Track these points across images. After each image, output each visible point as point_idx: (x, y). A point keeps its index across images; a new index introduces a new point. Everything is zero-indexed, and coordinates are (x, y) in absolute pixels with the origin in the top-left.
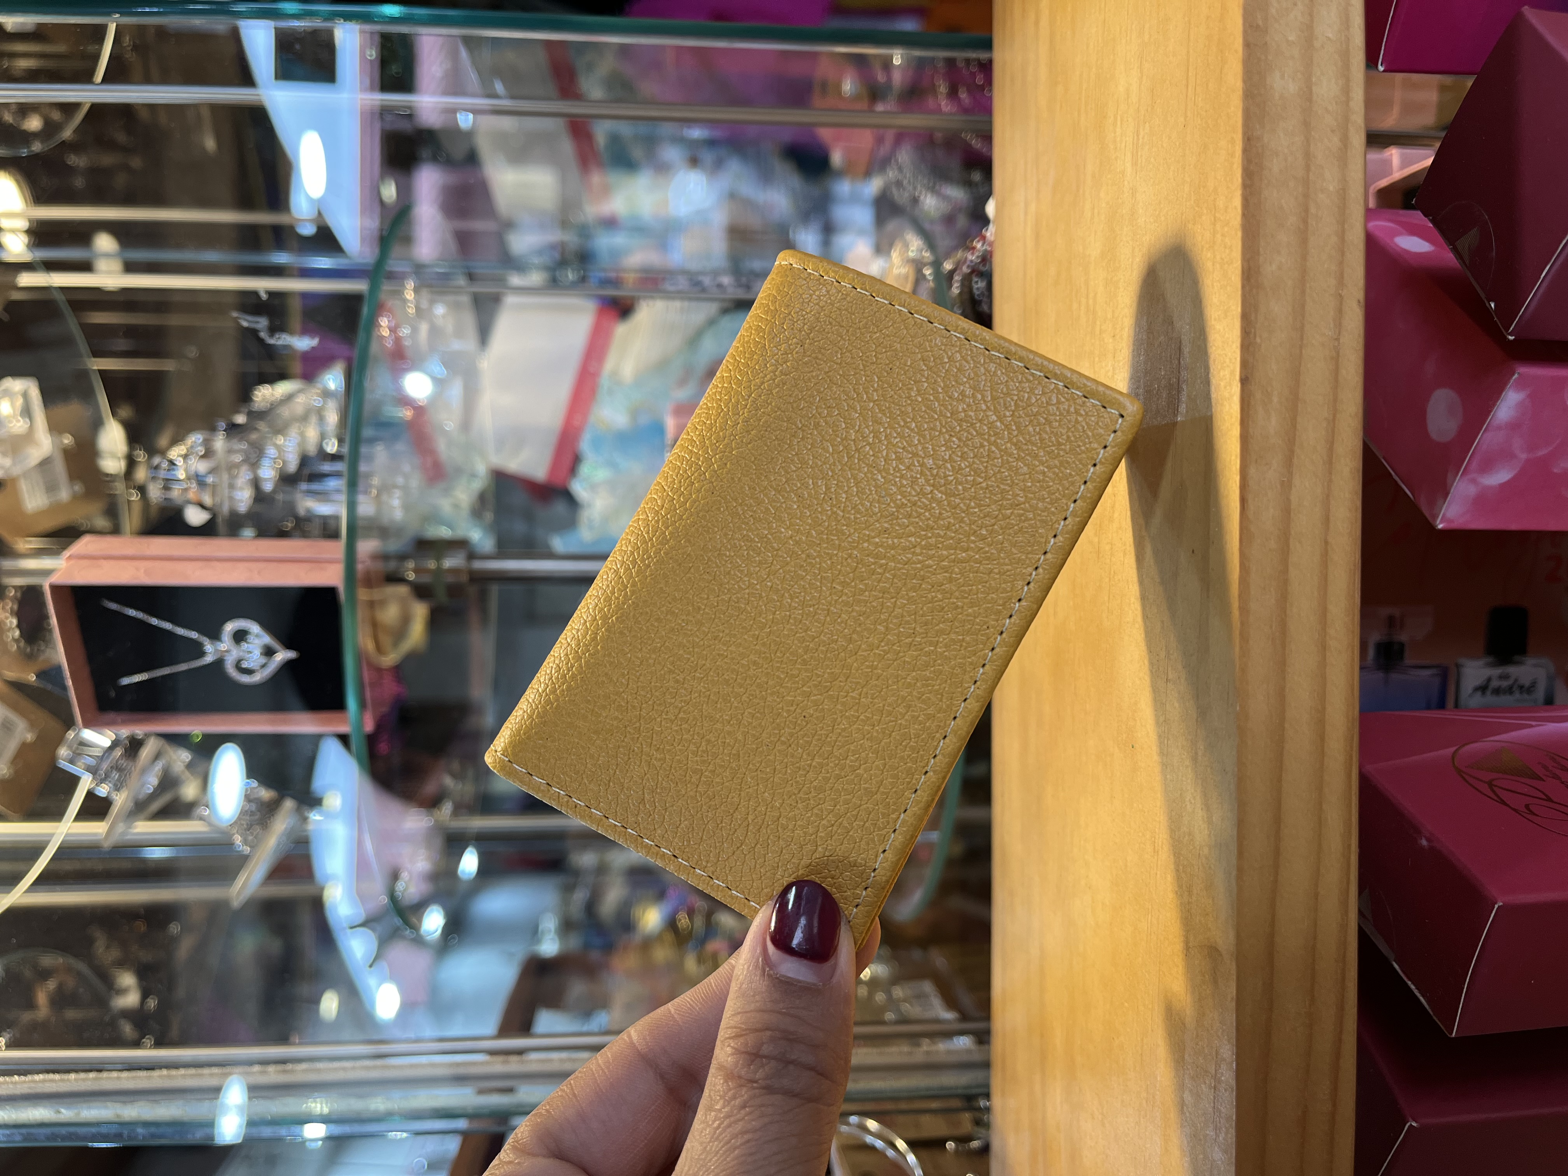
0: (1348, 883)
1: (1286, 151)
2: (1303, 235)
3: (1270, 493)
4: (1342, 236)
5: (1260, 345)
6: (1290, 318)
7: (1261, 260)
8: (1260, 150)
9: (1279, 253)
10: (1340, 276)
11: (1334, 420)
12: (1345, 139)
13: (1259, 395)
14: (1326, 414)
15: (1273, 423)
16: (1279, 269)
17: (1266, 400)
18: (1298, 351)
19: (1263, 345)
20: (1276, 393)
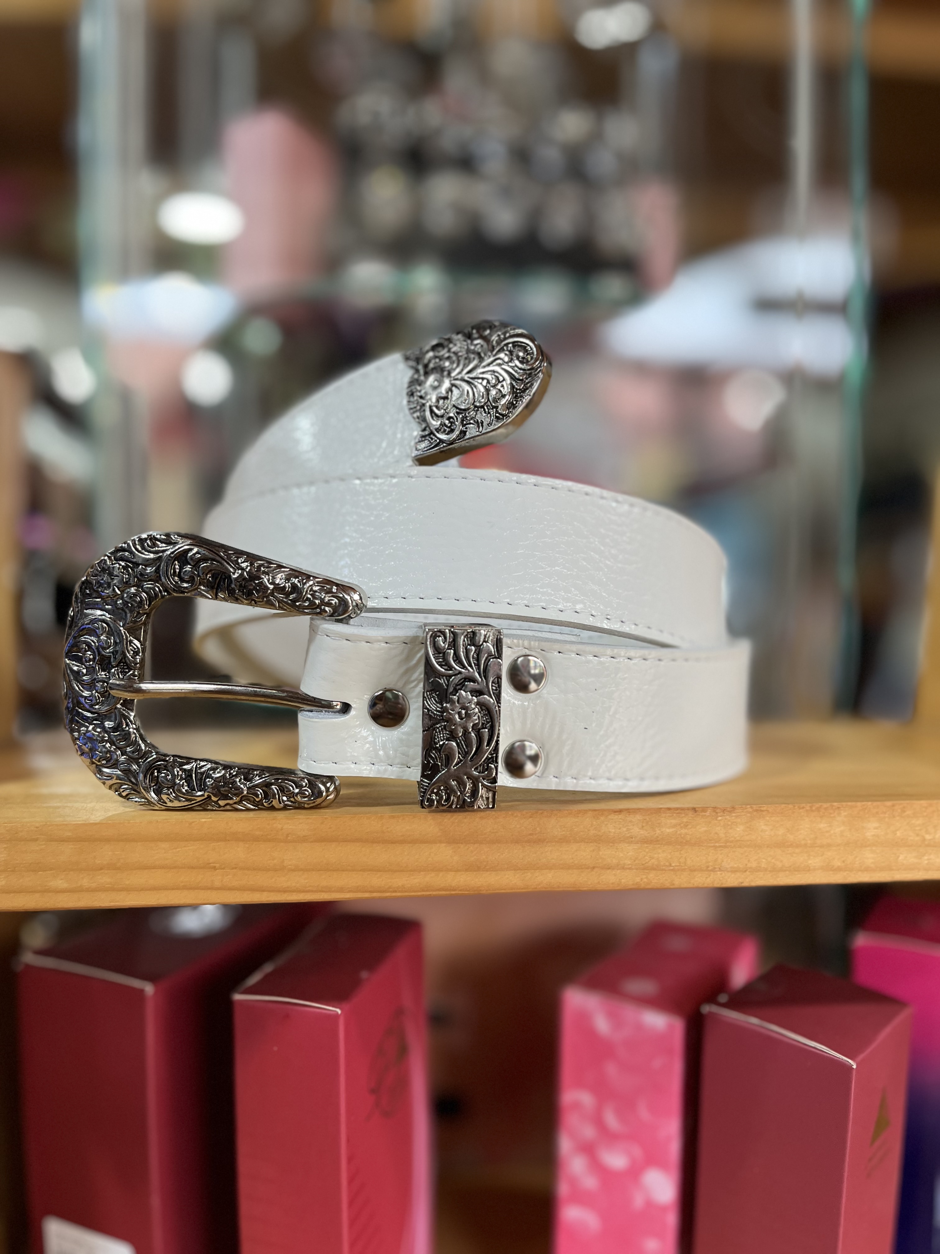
0: (370, 892)
1: (832, 832)
2: (782, 845)
3: (625, 829)
4: (782, 870)
5: (716, 820)
6: (733, 839)
7: (768, 818)
8: (832, 815)
9: (772, 830)
10: (757, 870)
11: (670, 870)
12: (839, 869)
13: (685, 820)
14: (673, 865)
15: (668, 830)
16: (762, 831)
17: (682, 825)
18: (712, 845)
19: (716, 821)
20: (686, 831)
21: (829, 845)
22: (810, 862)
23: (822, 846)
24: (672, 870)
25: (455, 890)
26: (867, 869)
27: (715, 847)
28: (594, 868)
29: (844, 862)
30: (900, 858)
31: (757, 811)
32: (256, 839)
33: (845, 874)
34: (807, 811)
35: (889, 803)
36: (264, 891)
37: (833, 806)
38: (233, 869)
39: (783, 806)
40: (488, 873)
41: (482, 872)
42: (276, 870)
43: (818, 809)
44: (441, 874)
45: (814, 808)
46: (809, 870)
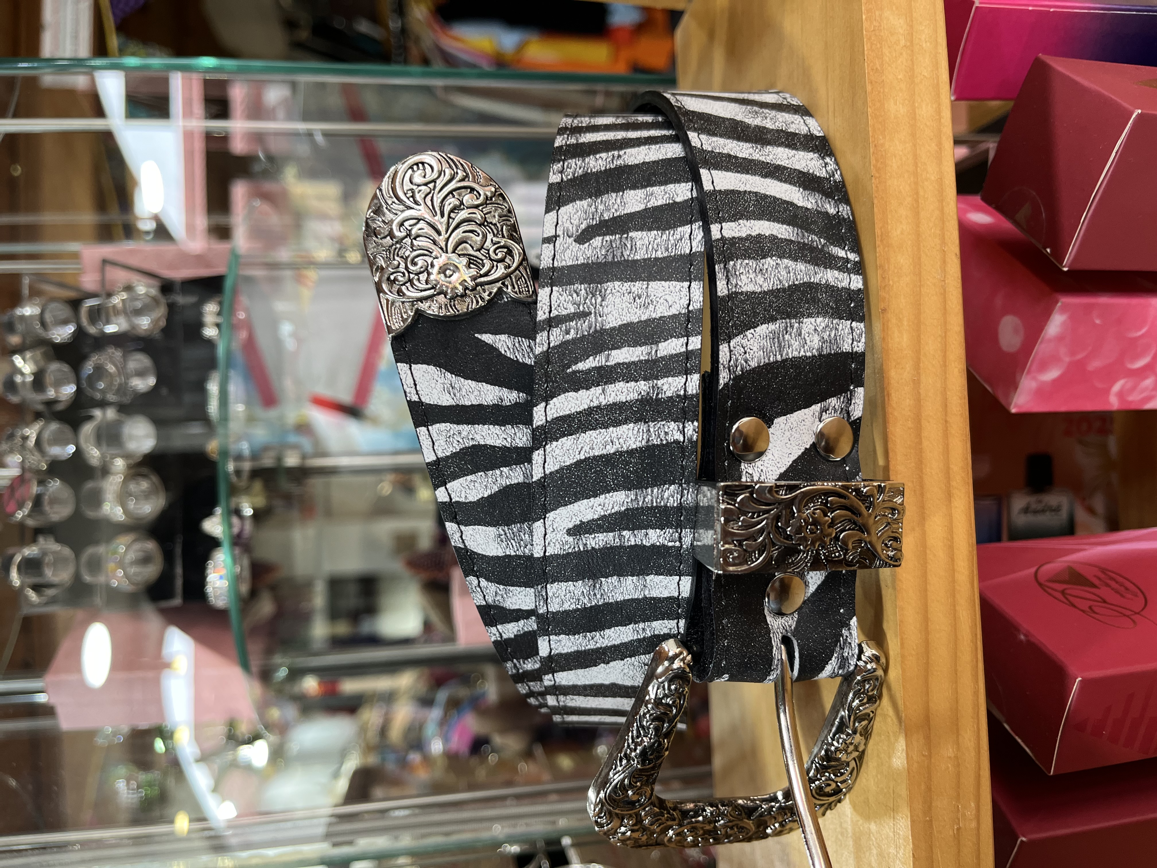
0: (977, 662)
1: (901, 153)
2: (916, 210)
3: (906, 388)
4: (942, 210)
5: (893, 286)
6: (912, 267)
7: (889, 227)
8: (884, 153)
9: (901, 222)
10: (943, 238)
11: (945, 336)
12: (940, 145)
13: (894, 321)
14: (940, 332)
15: (905, 340)
16: (902, 233)
17: (899, 324)
18: (918, 289)
19: (895, 286)
20: (905, 319)
21: (916, 157)
22: (933, 178)
23: (916, 165)
24: (945, 333)
25: (973, 571)
26: (939, 112)
27: (920, 286)
28: (946, 421)
29: (931, 139)
30: (926, 74)
31: (882, 241)
32: (929, 789)
33: (944, 138)
34: (880, 183)
35: (869, 88)
36: (979, 775)
37: (874, 153)
38: (958, 809)
39: (876, 210)
40: (954, 536)
41: (955, 544)
42: (958, 765)
43: (878, 170)
44: (957, 587)
45: (877, 175)
46: (941, 179)
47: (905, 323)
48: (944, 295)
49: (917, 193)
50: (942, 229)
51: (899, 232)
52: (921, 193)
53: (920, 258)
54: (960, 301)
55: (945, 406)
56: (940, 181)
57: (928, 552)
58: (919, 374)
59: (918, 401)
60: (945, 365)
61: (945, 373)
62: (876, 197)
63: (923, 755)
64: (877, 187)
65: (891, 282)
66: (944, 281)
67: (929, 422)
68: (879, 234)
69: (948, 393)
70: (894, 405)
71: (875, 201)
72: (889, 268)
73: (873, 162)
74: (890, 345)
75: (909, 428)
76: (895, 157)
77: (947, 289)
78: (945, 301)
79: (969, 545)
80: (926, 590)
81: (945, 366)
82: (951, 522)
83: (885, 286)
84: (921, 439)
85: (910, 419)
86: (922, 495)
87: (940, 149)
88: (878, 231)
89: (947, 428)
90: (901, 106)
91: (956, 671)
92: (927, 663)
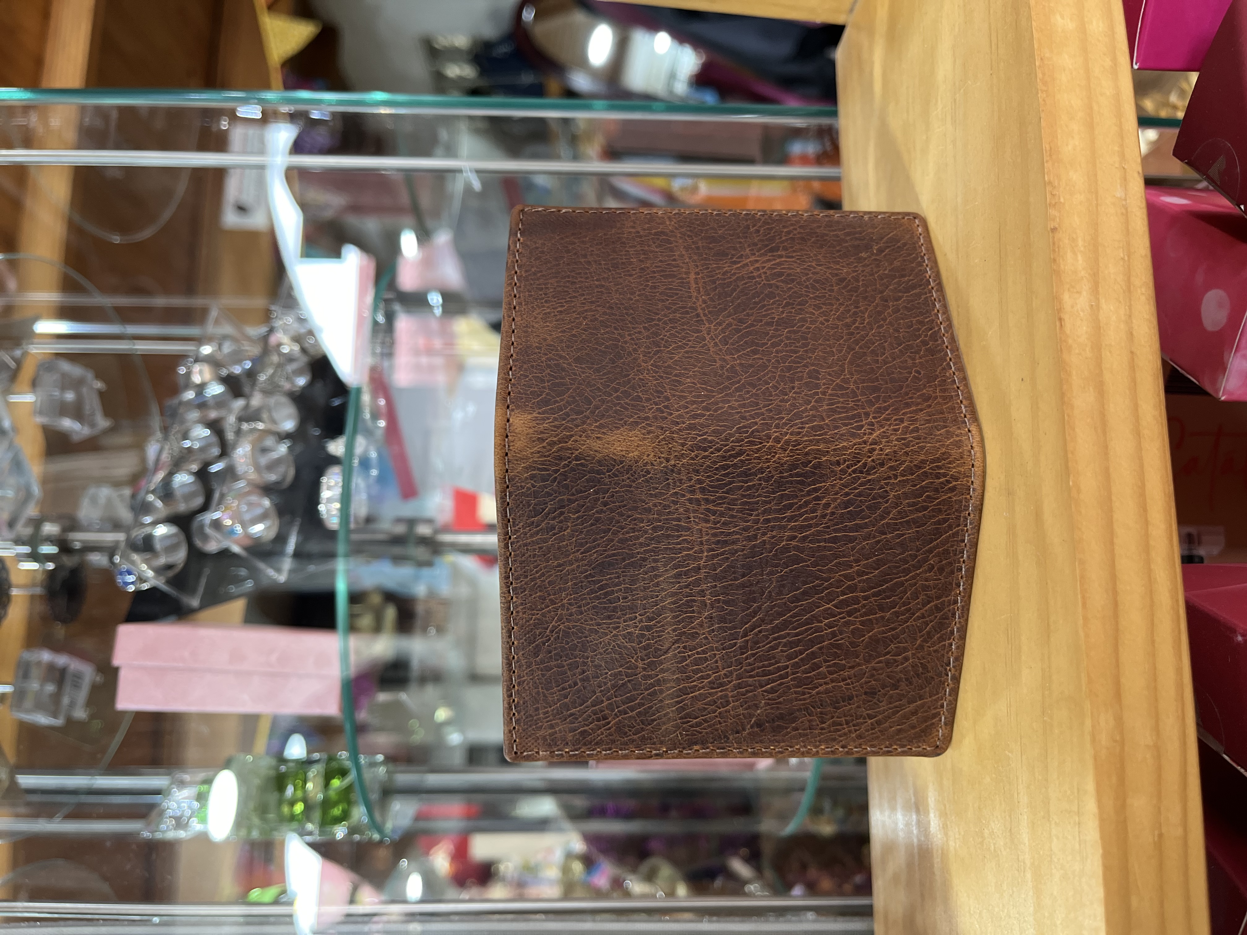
1: (1071, 67)
3: (1082, 314)
5: (1064, 204)
6: (1086, 184)
7: (1059, 142)
8: (1051, 67)
9: (1073, 138)
10: (1122, 156)
11: (1129, 260)
13: (1066, 241)
14: (1122, 255)
16: (1074, 149)
17: (1073, 245)
18: (1095, 208)
19: (1067, 204)
20: (1080, 239)
21: (1088, 71)
22: (1108, 93)
23: (1089, 80)
24: (1129, 257)
27: (1097, 205)
29: (1104, 53)
32: (1122, 782)
34: (1047, 96)
37: (1040, 66)
38: (1160, 812)
40: (1146, 483)
41: (1147, 492)
42: (1160, 756)
43: (1045, 84)
44: (1152, 543)
45: (1044, 89)
47: (1080, 243)
48: (1126, 214)
49: (1091, 108)
50: (1122, 146)
51: (1070, 147)
52: (1095, 107)
53: (1096, 175)
54: (1146, 222)
55: (1131, 335)
56: (1117, 96)
57: (1114, 498)
58: (1098, 299)
59: (1097, 329)
60: (1129, 289)
61: (1130, 299)
62: (1043, 111)
63: (1115, 741)
64: (1044, 100)
65: (1062, 200)
66: (1126, 200)
67: (1110, 352)
68: (1048, 148)
69: (1134, 321)
70: (1068, 332)
71: (1043, 115)
72: (1059, 184)
73: (1040, 75)
74: (1062, 266)
75: (1086, 358)
76: (1064, 70)
77: (1129, 210)
78: (1127, 222)
79: (1165, 494)
80: (1112, 543)
81: (1129, 291)
82: (1142, 466)
83: (1056, 203)
84: (1102, 370)
85: (1087, 349)
86: (1104, 433)
87: (1115, 65)
88: (1046, 146)
89: (1133, 360)
90: (1069, 20)
91: (1153, 642)
92: (1117, 630)
